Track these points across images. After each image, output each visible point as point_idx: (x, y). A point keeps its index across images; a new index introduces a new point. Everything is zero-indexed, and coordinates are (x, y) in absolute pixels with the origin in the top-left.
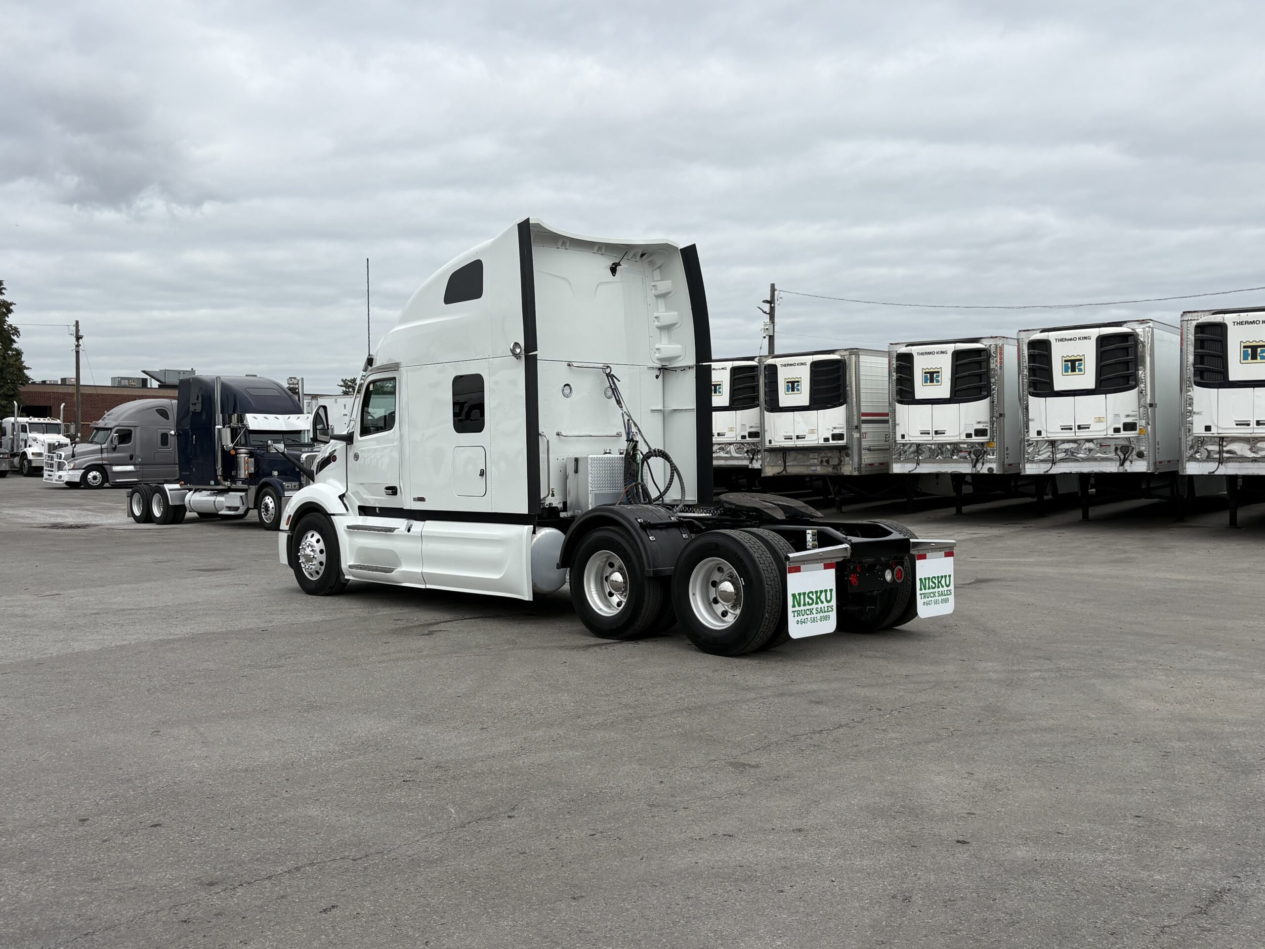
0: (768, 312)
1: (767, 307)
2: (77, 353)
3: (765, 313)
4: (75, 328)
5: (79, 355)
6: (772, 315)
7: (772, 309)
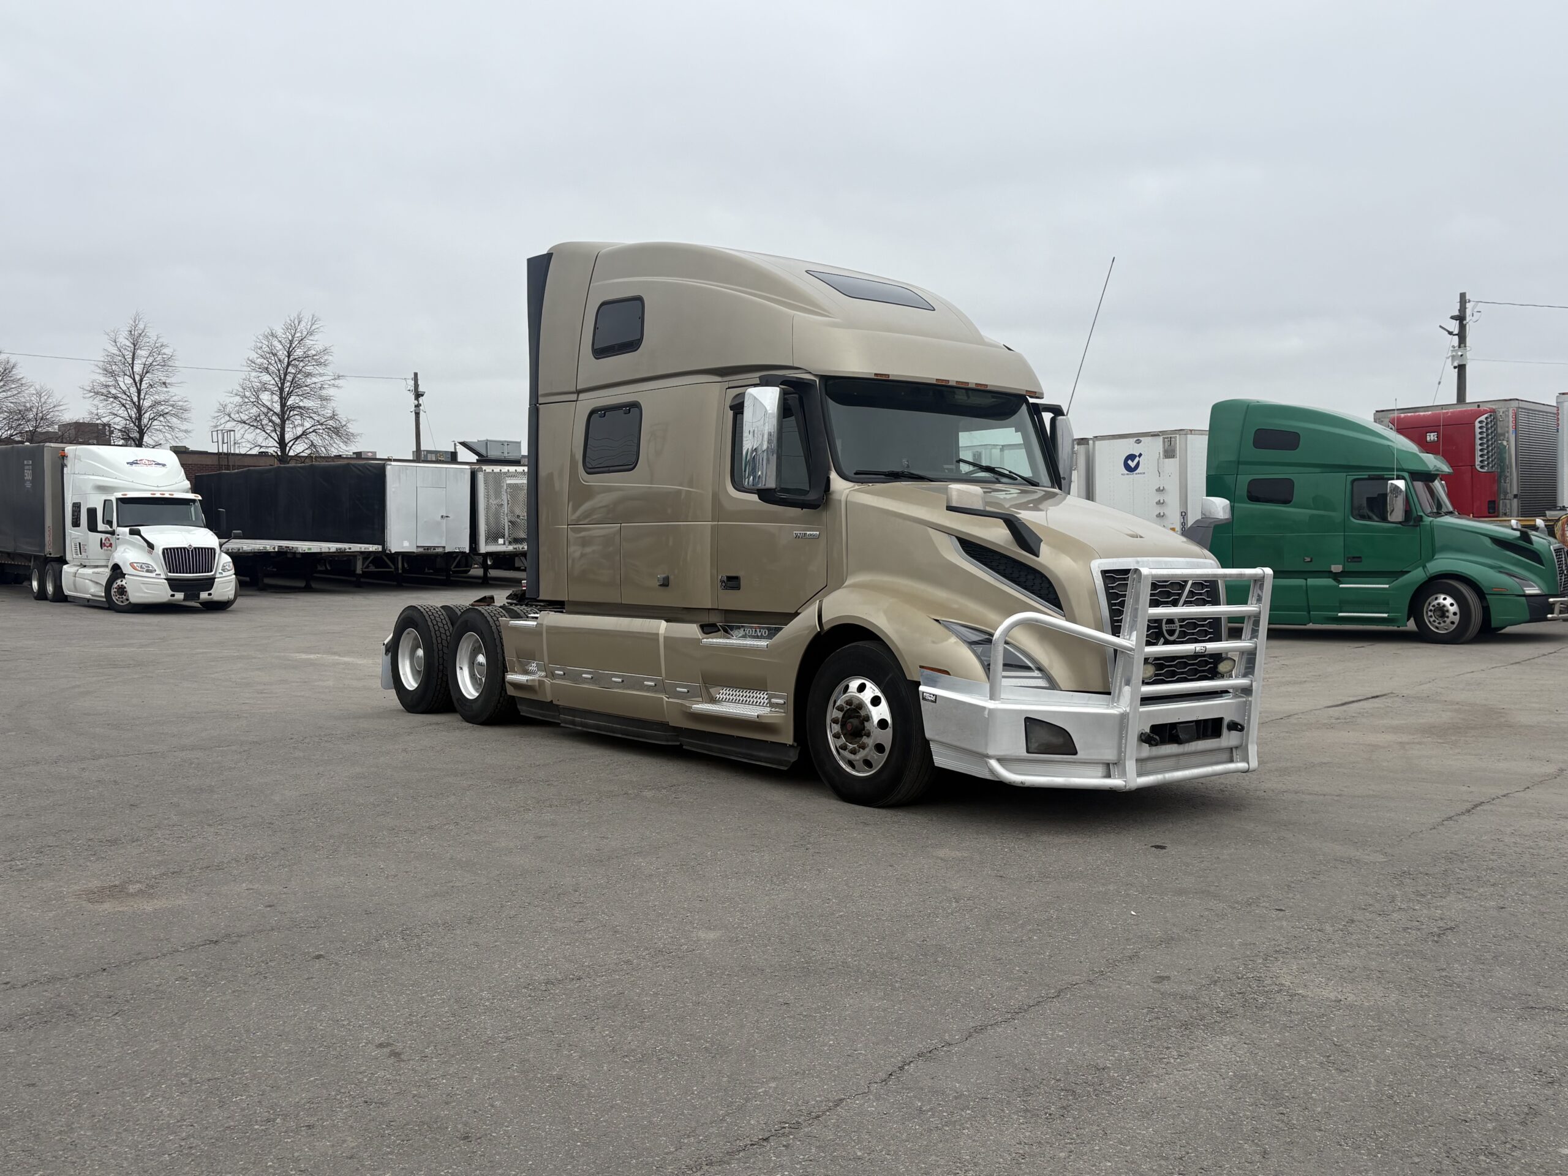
0: (1456, 332)
1: (1454, 326)
2: (417, 414)
3: (1450, 333)
4: (413, 382)
5: (419, 417)
6: (1462, 336)
7: (1462, 328)
